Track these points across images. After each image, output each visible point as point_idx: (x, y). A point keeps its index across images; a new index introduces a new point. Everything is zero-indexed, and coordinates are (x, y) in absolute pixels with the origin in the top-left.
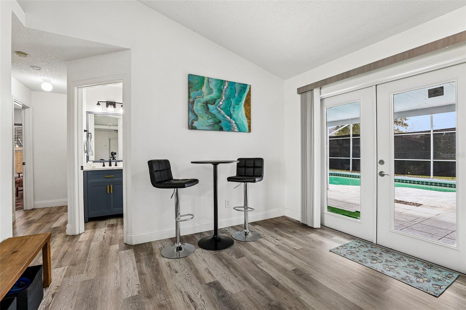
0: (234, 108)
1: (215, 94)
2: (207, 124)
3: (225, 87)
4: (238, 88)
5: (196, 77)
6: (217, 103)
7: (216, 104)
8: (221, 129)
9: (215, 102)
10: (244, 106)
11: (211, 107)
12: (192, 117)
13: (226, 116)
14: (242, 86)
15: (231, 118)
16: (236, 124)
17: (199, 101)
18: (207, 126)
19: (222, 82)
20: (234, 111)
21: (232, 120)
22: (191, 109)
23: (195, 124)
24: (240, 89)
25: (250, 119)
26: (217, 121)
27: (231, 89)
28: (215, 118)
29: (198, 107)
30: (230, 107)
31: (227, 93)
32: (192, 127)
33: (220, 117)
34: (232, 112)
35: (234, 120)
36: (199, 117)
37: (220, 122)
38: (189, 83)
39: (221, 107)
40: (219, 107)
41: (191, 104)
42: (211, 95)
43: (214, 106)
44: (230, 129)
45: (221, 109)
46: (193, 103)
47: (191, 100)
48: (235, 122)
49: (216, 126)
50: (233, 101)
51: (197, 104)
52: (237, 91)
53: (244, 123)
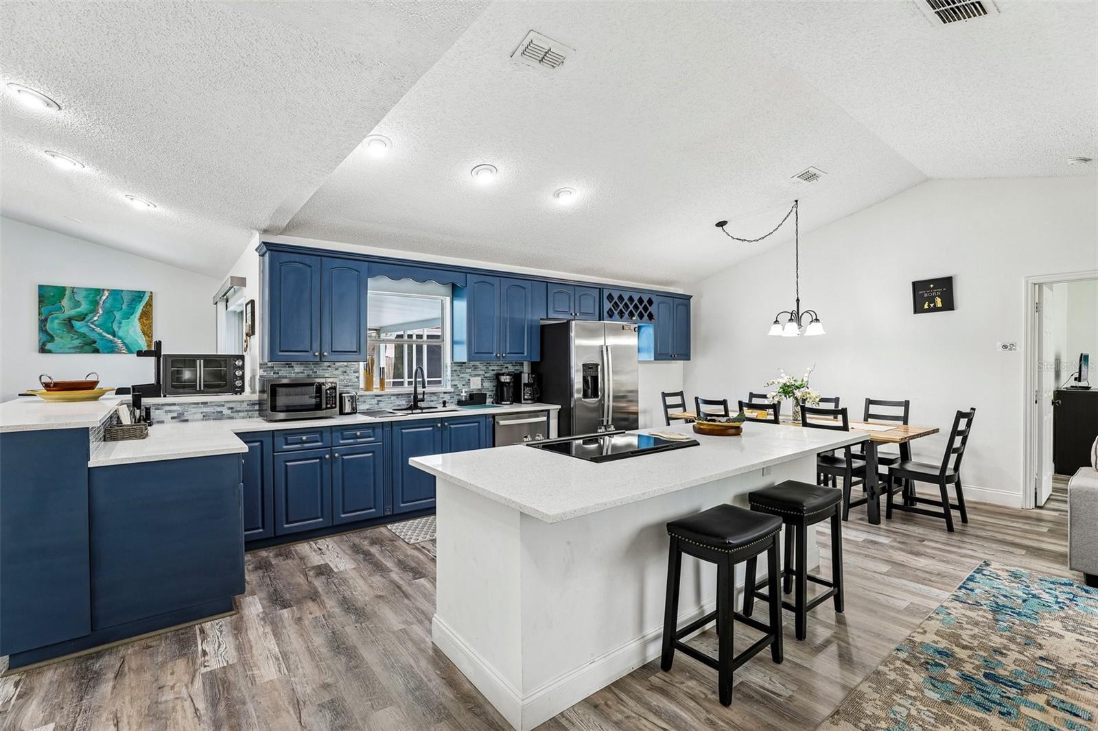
0: (120, 323)
1: (84, 307)
2: (70, 346)
3: (104, 298)
4: (126, 298)
5: (50, 289)
6: (87, 318)
7: (86, 320)
8: (96, 351)
9: (84, 318)
10: (139, 319)
11: (77, 324)
12: (45, 338)
13: (104, 334)
14: (137, 294)
15: (114, 336)
16: (124, 343)
17: (57, 318)
18: (70, 348)
19: (99, 292)
20: (119, 327)
21: (116, 339)
22: (43, 329)
23: (49, 346)
24: (130, 298)
25: (152, 336)
26: (89, 341)
27: (115, 300)
28: (84, 337)
29: (54, 326)
30: (112, 323)
31: (107, 305)
32: (43, 350)
33: (93, 336)
34: (116, 329)
35: (120, 338)
36: (56, 338)
37: (95, 342)
38: (39, 297)
39: (96, 323)
40: (92, 323)
41: (43, 322)
42: (78, 310)
43: (82, 322)
44: (112, 350)
45: (95, 326)
46: (46, 320)
47: (43, 318)
48: (122, 341)
49: (87, 348)
50: (118, 315)
51: (52, 321)
52: (125, 301)
53: (139, 341)
